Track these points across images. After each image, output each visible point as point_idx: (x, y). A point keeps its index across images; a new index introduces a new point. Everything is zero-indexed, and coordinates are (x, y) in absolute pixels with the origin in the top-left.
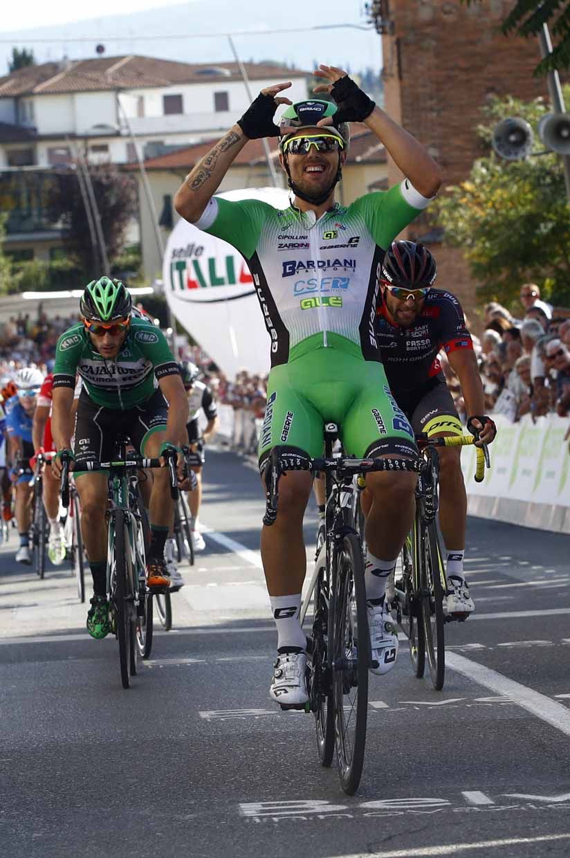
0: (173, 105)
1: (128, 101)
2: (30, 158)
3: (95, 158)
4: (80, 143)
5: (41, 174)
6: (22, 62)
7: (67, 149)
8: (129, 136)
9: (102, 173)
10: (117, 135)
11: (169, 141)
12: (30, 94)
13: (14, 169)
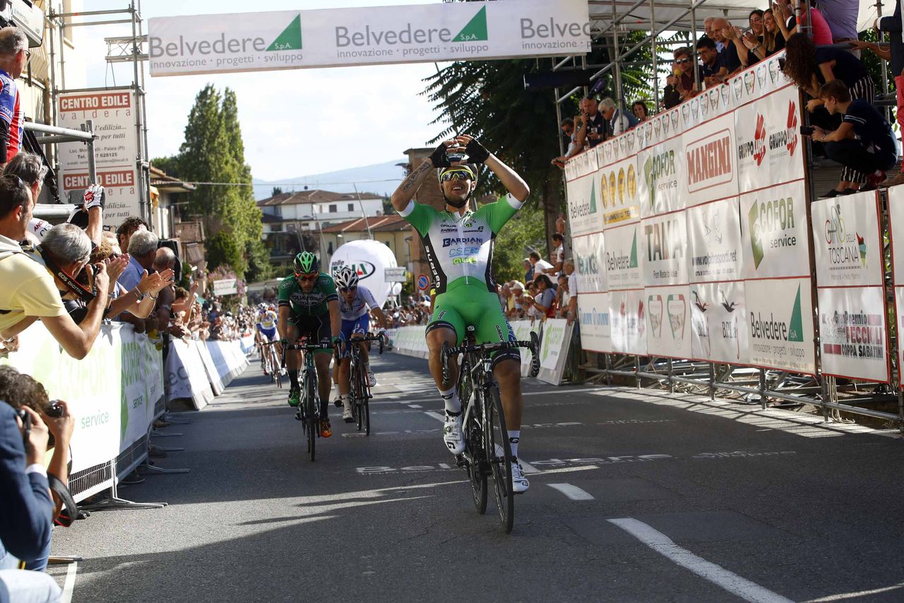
0: (333, 209)
1: (316, 207)
2: (280, 229)
3: (304, 228)
4: (298, 223)
5: (283, 234)
6: (277, 192)
7: (294, 225)
8: (316, 220)
9: (306, 234)
10: (312, 220)
11: (331, 222)
12: (280, 204)
13: (274, 232)
